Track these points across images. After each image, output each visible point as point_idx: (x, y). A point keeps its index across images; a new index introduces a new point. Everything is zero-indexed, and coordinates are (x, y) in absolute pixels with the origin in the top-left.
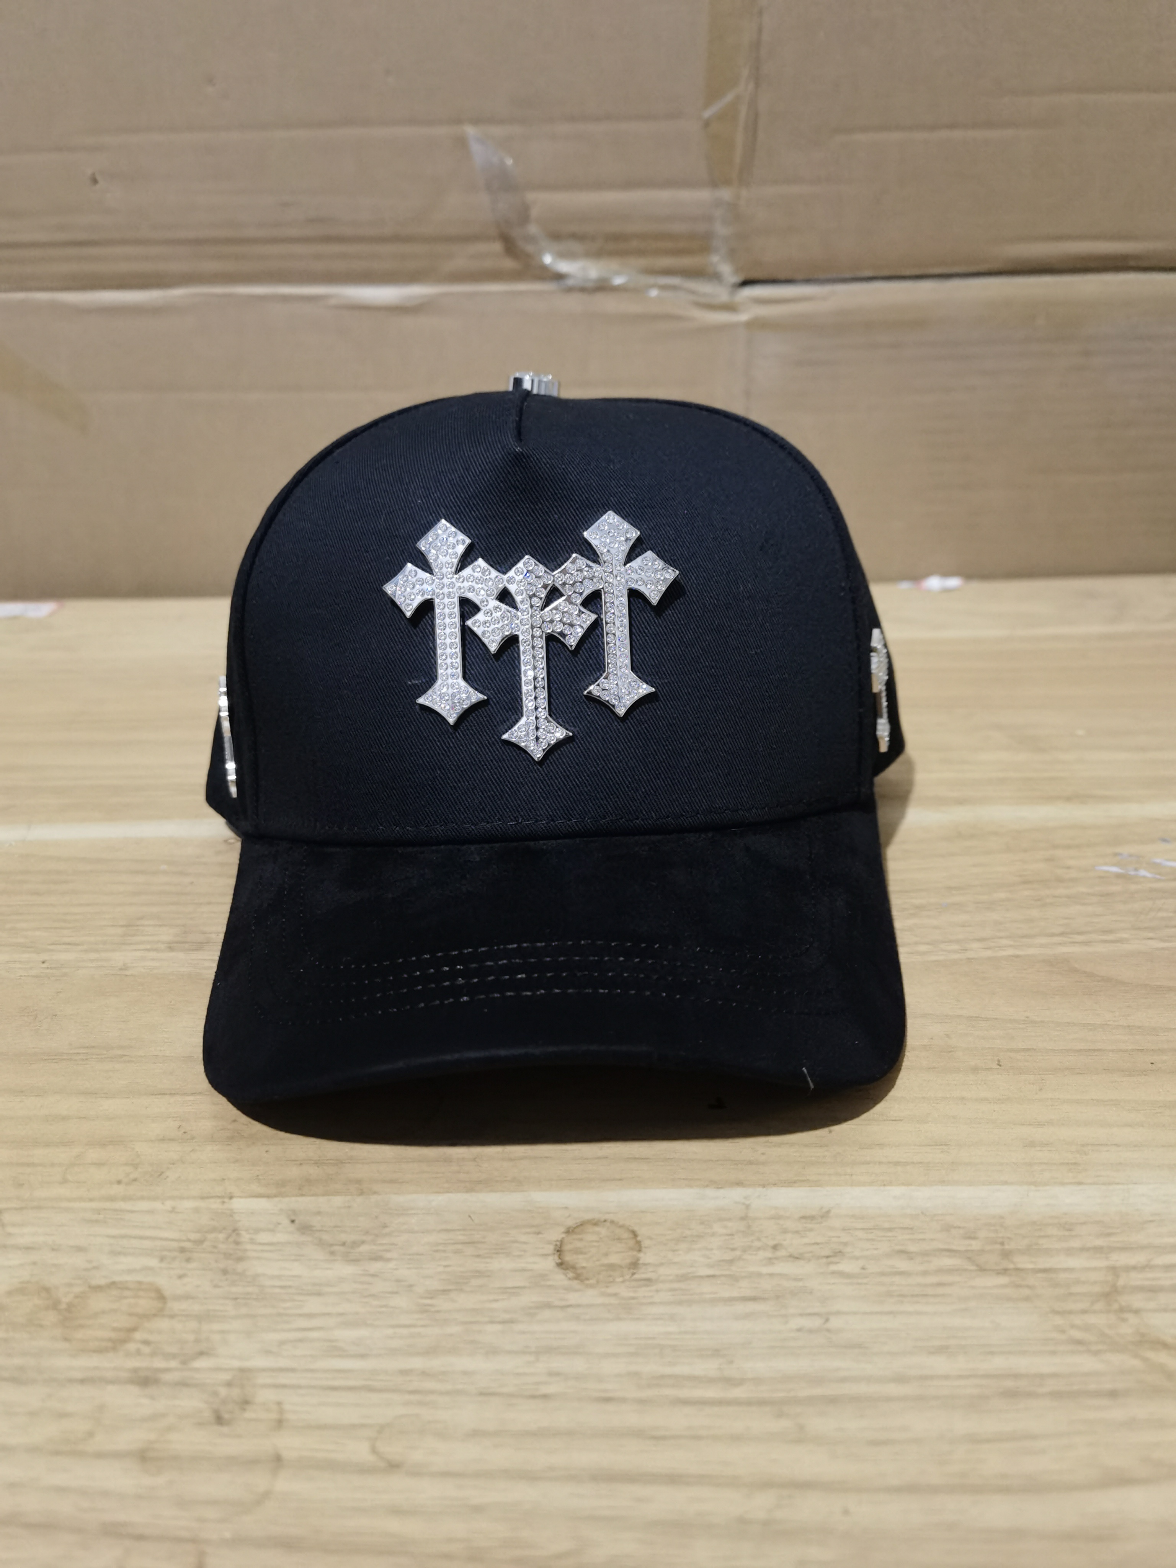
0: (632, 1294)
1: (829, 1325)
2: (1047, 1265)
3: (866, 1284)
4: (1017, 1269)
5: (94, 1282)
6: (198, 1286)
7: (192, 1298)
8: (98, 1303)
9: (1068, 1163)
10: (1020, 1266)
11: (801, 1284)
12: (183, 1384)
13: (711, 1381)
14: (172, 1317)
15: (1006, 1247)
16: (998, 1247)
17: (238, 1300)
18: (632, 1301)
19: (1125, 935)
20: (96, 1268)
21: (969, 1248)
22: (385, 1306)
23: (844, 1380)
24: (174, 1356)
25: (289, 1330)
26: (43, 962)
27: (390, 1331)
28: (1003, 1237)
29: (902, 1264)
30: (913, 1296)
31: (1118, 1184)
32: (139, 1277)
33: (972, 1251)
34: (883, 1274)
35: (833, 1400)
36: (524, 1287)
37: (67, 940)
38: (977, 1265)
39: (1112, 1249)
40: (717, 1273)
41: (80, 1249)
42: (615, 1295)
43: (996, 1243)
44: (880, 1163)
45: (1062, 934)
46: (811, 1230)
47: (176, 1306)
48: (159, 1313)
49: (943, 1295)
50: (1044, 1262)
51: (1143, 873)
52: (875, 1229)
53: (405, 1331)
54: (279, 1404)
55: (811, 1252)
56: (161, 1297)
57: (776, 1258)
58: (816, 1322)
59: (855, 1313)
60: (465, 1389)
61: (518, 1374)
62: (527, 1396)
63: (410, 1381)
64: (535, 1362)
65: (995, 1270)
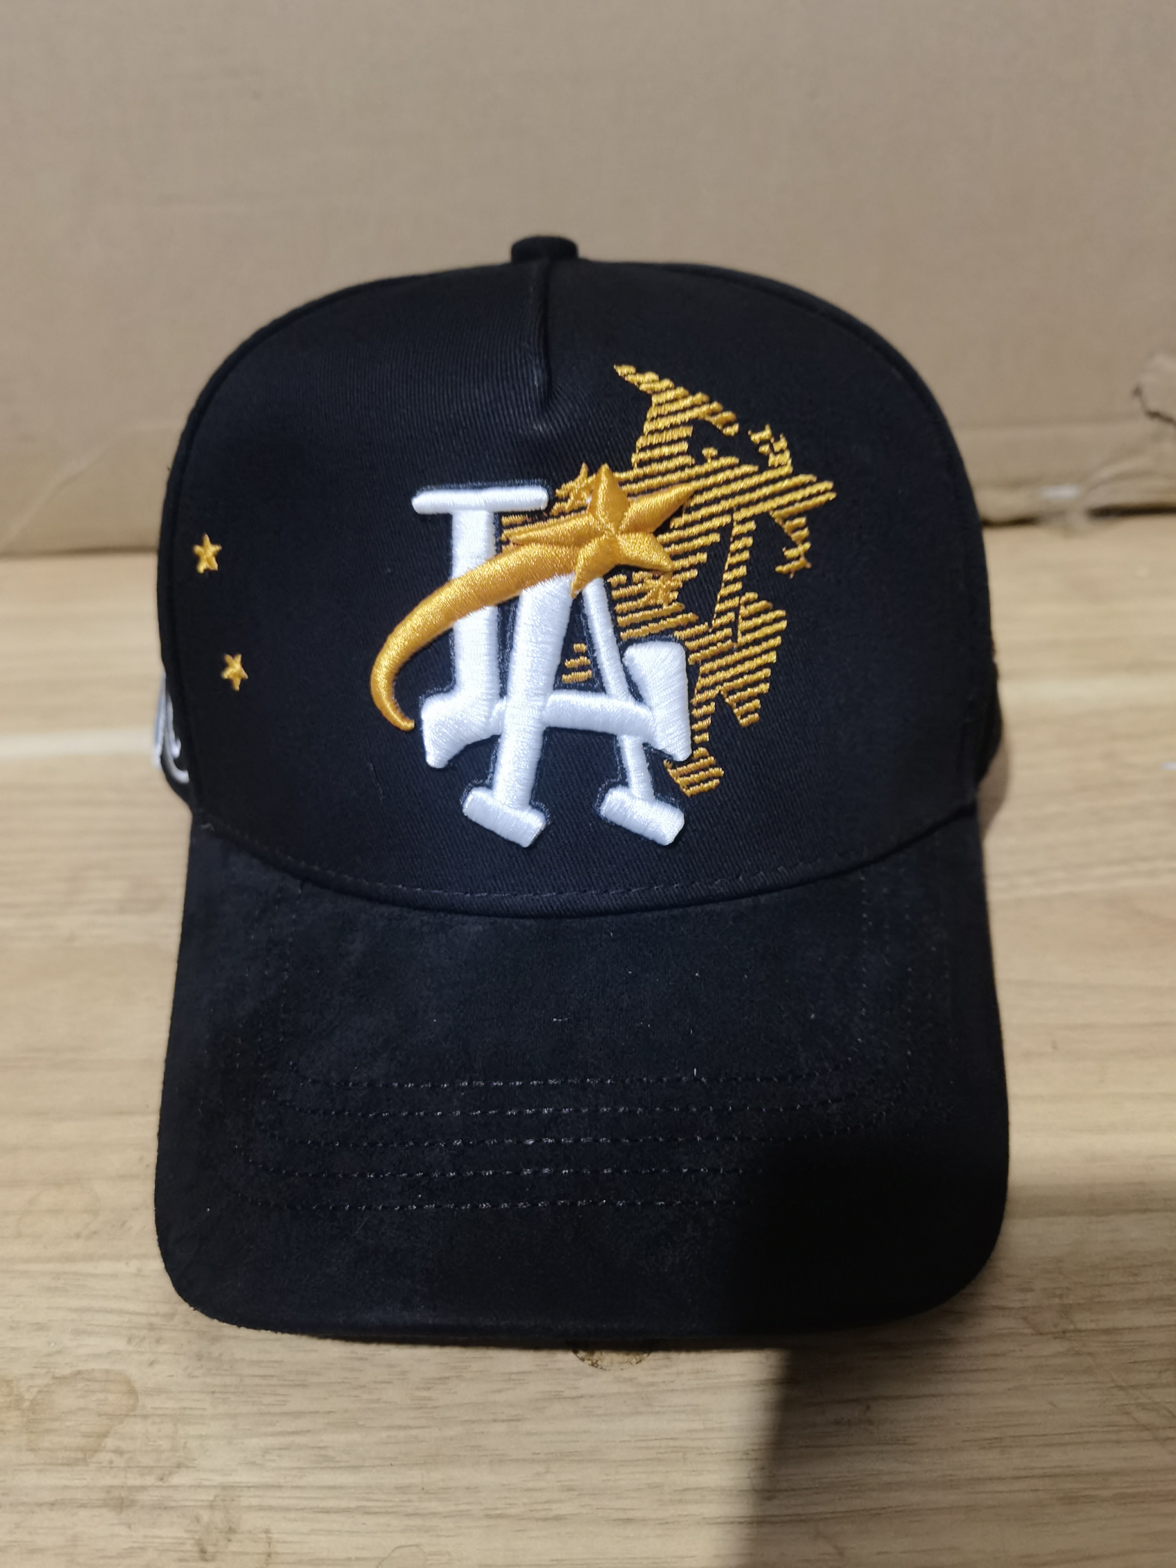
0: (650, 1376)
2: (1110, 1324)
4: (1077, 1331)
5: (58, 1372)
6: (172, 1376)
7: (165, 1392)
8: (64, 1399)
10: (1080, 1326)
12: (162, 1507)
14: (145, 1417)
15: (1066, 1301)
16: (1057, 1301)
17: (216, 1395)
18: (650, 1385)
20: (59, 1352)
21: (1024, 1303)
22: (377, 1401)
23: (888, 1489)
24: (150, 1469)
25: (272, 1435)
27: (384, 1434)
28: (1062, 1288)
32: (106, 1365)
33: (1027, 1307)
35: (877, 1518)
38: (1034, 1328)
41: (40, 1327)
42: (631, 1377)
43: (1054, 1295)
47: (149, 1403)
48: (131, 1413)
49: (994, 1370)
50: (1107, 1320)
53: (402, 1434)
54: (267, 1532)
56: (132, 1392)
58: (855, 1410)
60: (468, 1510)
61: (525, 1490)
62: (537, 1520)
63: (409, 1501)
64: (547, 1472)
65: (1053, 1333)
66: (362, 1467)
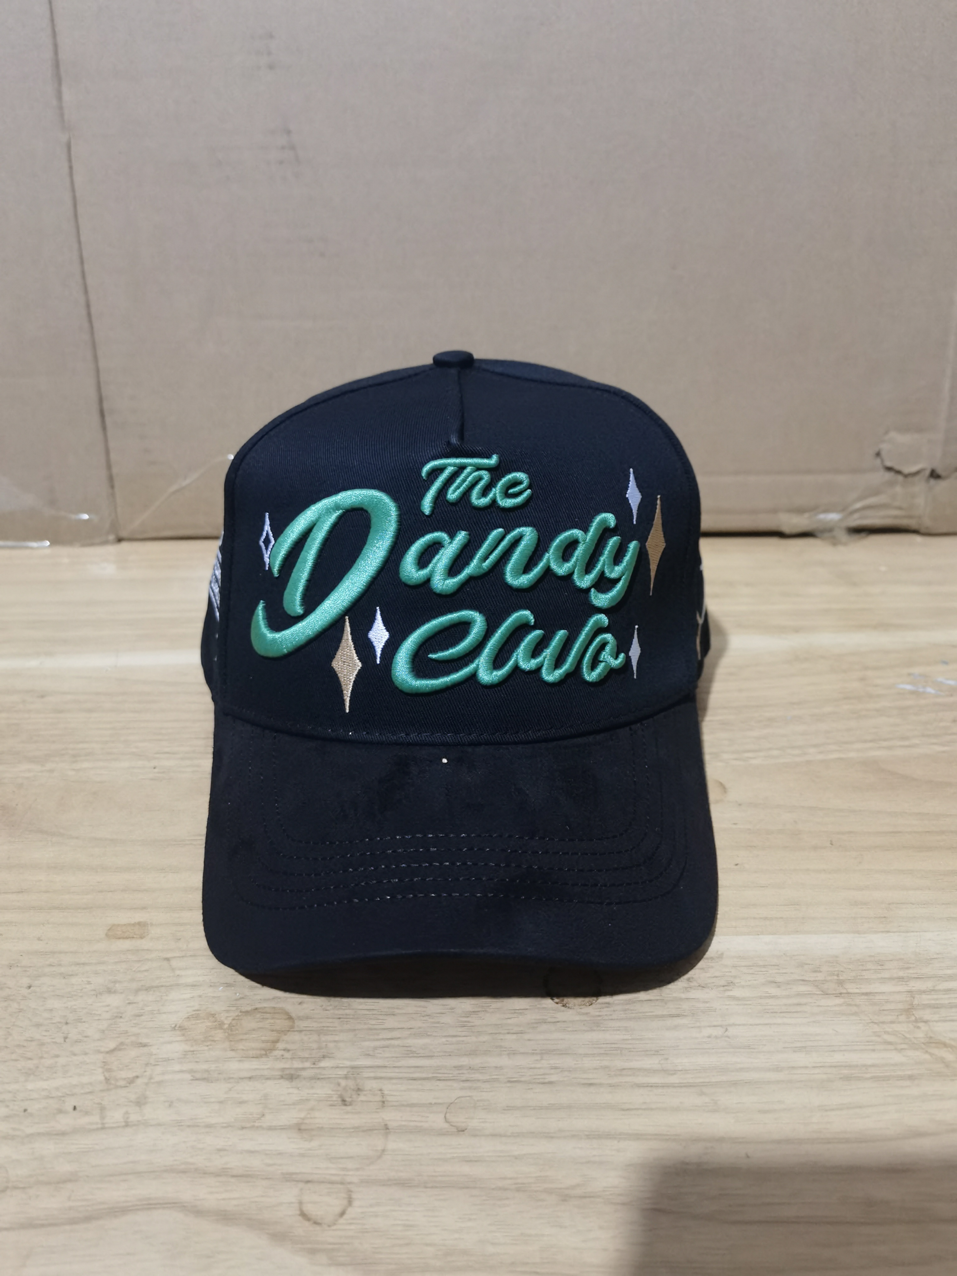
0: (598, 1014)
1: (727, 1033)
2: (868, 991)
3: (750, 1005)
4: (848, 993)
5: (244, 1009)
6: (313, 1010)
7: (311, 1018)
8: (249, 1023)
9: (880, 917)
10: (850, 991)
11: (708, 1005)
12: (317, 1078)
13: (655, 1071)
14: (301, 1031)
15: (841, 978)
16: (836, 977)
17: (342, 1020)
18: (600, 1018)
19: (916, 741)
20: (243, 998)
21: (817, 979)
22: (438, 1023)
23: (741, 1070)
24: (306, 1059)
25: (378, 1040)
26: (155, 768)
27: (444, 1040)
28: (838, 971)
29: (773, 991)
30: (781, 1012)
31: (913, 932)
32: (272, 1004)
33: (819, 981)
34: (761, 998)
35: (735, 1084)
36: (527, 1009)
37: (167, 750)
38: (822, 991)
39: (910, 979)
40: (652, 998)
42: (587, 1014)
43: (834, 975)
44: (754, 918)
45: (871, 741)
46: (712, 967)
47: (301, 1024)
48: (291, 1029)
49: (800, 1012)
50: (865, 988)
51: (930, 690)
52: (753, 966)
53: (454, 1040)
54: (381, 1090)
55: (713, 983)
56: (290, 1018)
57: (691, 988)
58: (719, 1032)
59: (744, 1025)
60: (499, 1078)
61: (530, 1068)
62: (539, 1083)
63: (463, 1074)
64: (541, 1060)
65: (833, 994)
66: (433, 1056)
